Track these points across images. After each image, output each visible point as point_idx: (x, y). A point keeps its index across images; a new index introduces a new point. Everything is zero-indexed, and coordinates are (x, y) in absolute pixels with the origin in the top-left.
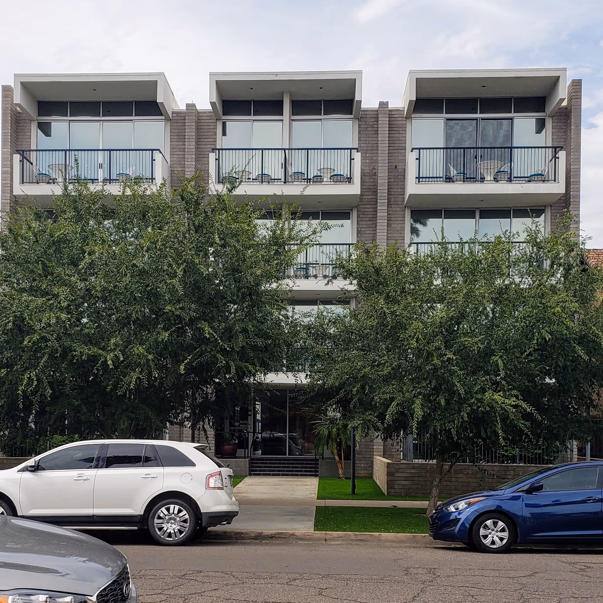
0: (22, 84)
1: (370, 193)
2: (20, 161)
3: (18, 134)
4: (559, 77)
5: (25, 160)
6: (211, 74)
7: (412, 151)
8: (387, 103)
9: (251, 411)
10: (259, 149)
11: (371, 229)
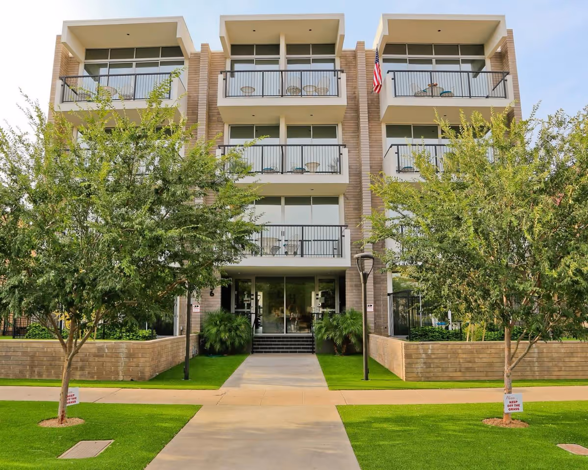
0: (69, 27)
1: (352, 112)
2: (62, 85)
3: (67, 73)
4: (500, 21)
5: (66, 85)
6: (222, 17)
7: (388, 73)
8: (363, 43)
9: (253, 295)
10: (260, 71)
11: (355, 139)
